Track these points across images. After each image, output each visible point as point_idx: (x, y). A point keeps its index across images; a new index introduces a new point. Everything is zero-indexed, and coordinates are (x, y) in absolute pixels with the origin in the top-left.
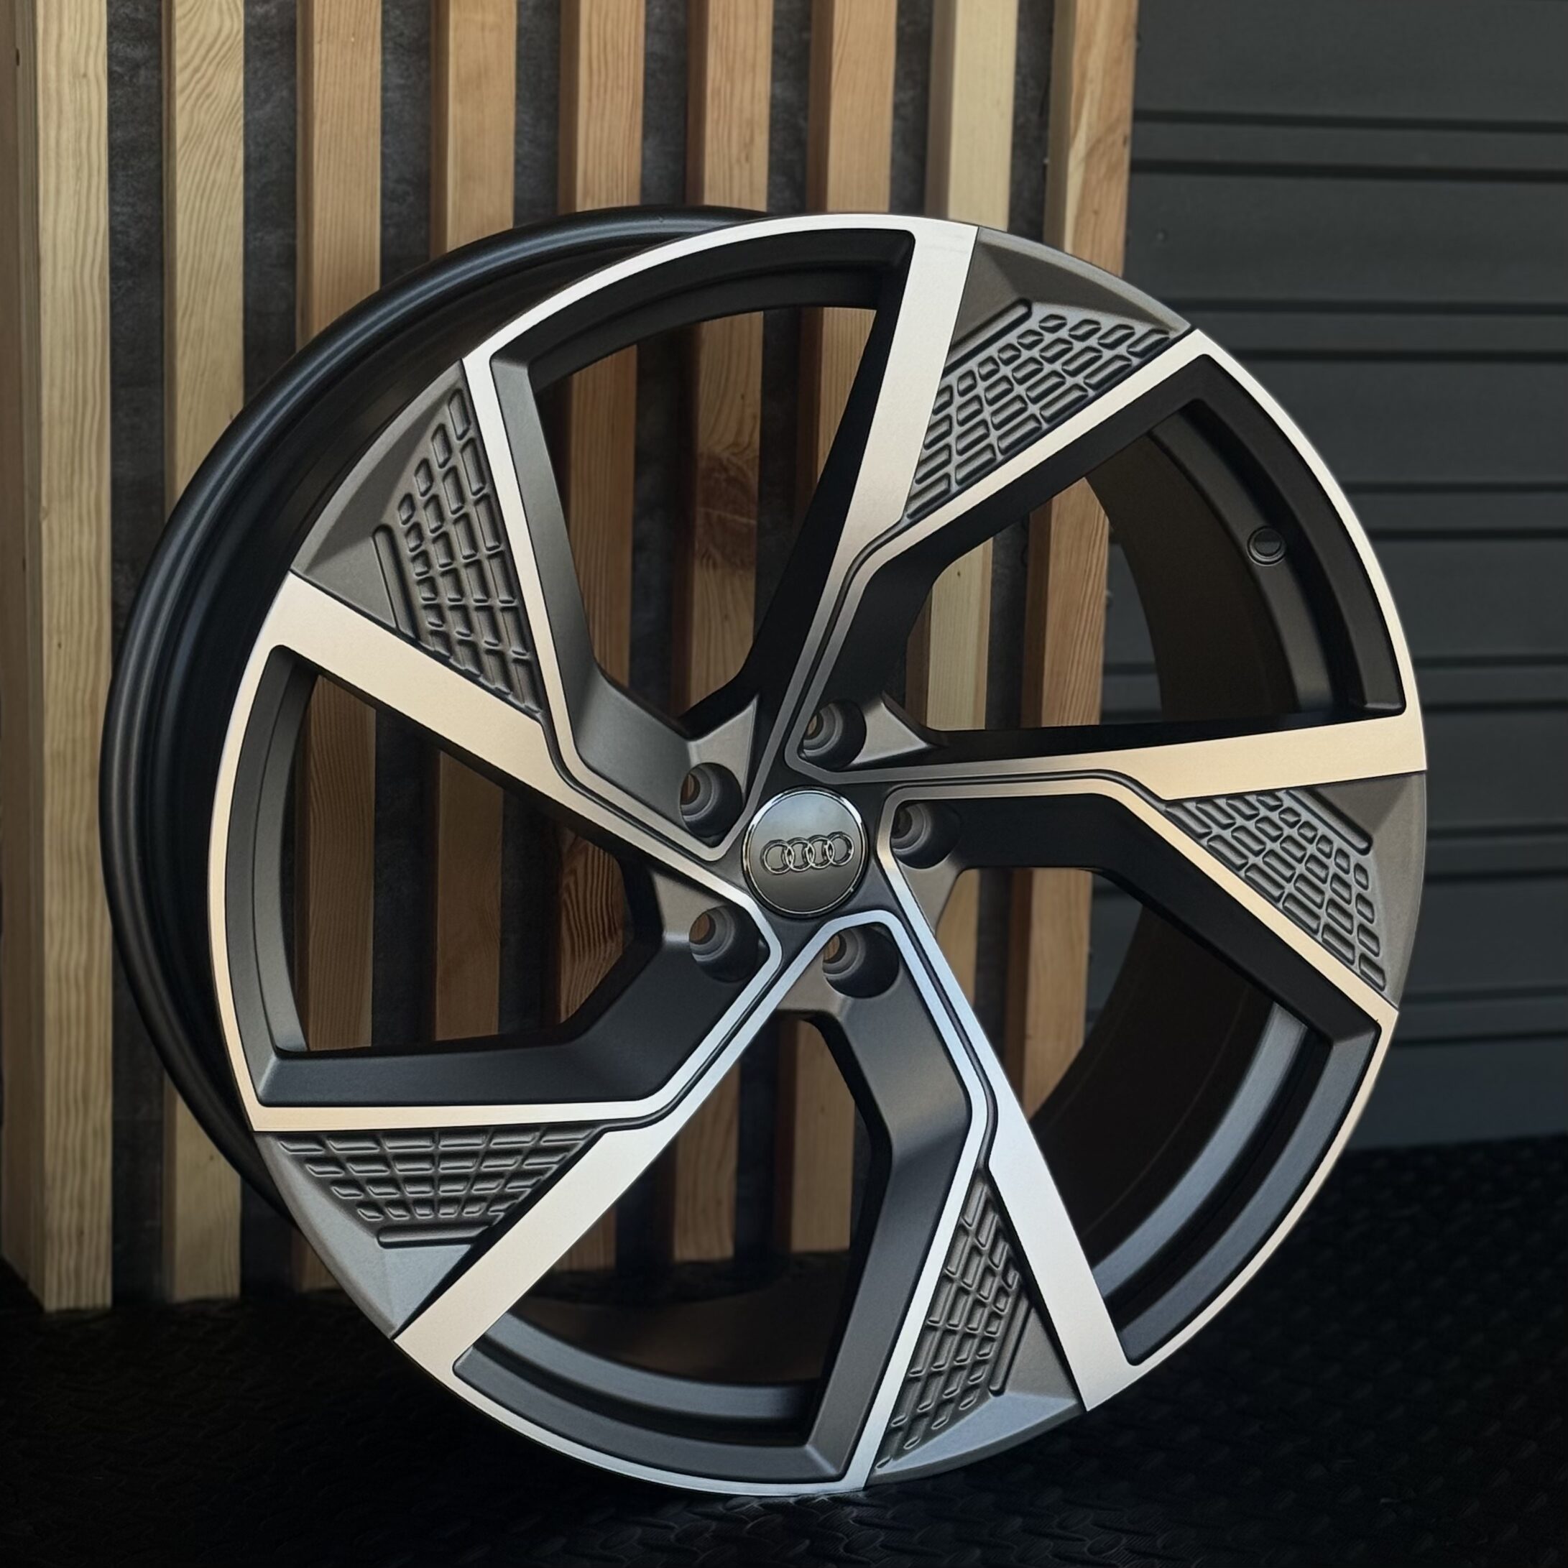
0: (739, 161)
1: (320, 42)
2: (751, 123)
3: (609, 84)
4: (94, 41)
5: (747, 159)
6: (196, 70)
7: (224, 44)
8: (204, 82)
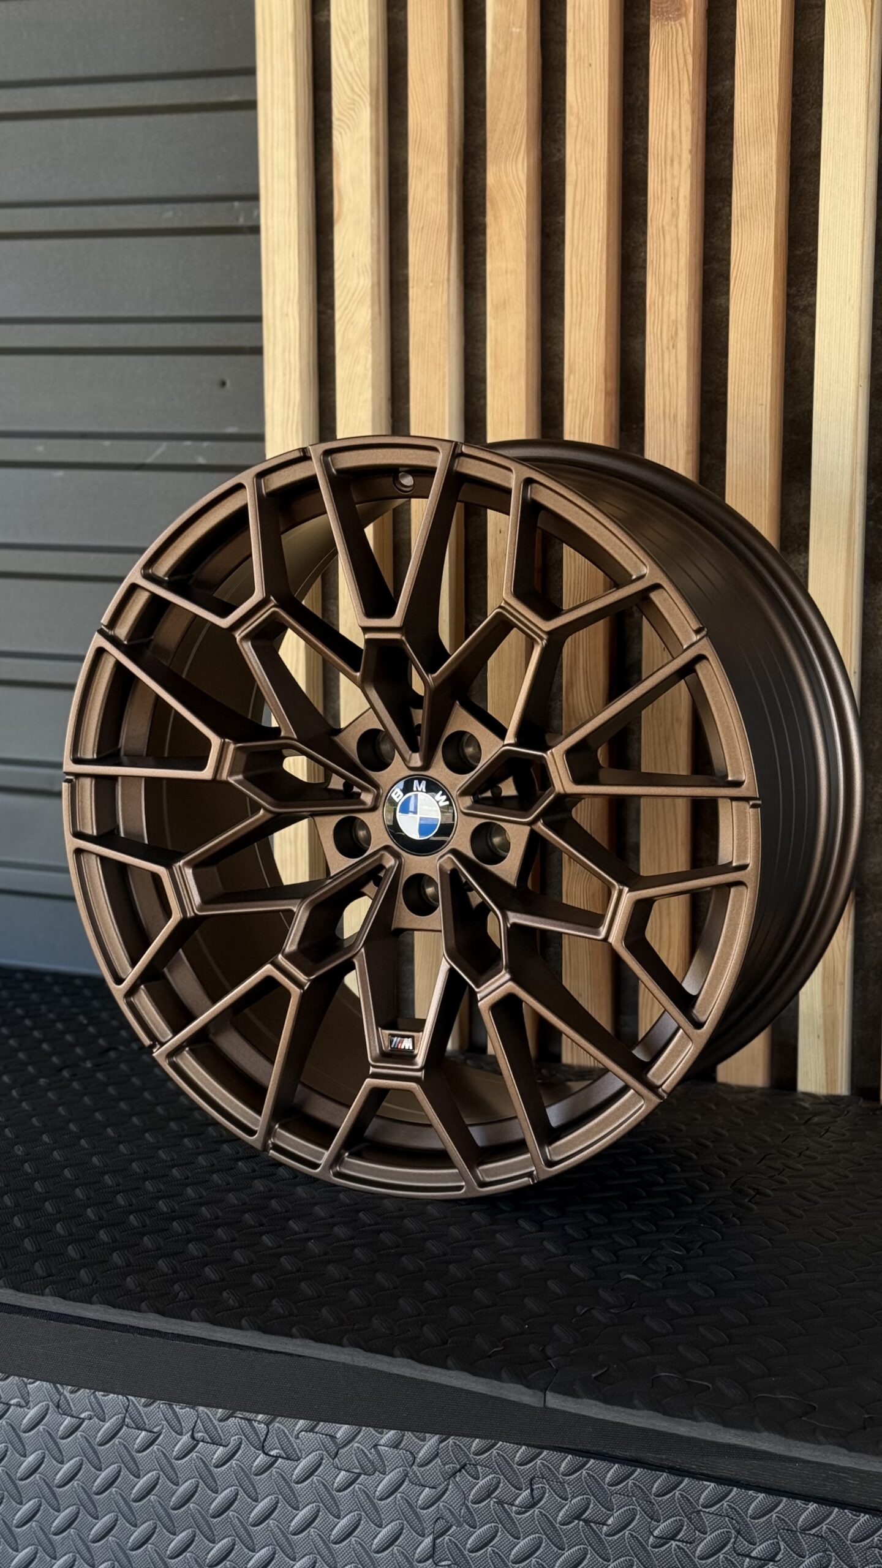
0: (668, 348)
1: (413, 287)
2: (675, 322)
3: (584, 303)
4: (292, 294)
5: (673, 347)
6: (346, 309)
7: (360, 292)
8: (350, 315)
